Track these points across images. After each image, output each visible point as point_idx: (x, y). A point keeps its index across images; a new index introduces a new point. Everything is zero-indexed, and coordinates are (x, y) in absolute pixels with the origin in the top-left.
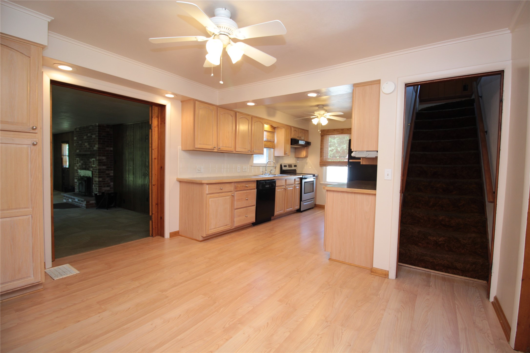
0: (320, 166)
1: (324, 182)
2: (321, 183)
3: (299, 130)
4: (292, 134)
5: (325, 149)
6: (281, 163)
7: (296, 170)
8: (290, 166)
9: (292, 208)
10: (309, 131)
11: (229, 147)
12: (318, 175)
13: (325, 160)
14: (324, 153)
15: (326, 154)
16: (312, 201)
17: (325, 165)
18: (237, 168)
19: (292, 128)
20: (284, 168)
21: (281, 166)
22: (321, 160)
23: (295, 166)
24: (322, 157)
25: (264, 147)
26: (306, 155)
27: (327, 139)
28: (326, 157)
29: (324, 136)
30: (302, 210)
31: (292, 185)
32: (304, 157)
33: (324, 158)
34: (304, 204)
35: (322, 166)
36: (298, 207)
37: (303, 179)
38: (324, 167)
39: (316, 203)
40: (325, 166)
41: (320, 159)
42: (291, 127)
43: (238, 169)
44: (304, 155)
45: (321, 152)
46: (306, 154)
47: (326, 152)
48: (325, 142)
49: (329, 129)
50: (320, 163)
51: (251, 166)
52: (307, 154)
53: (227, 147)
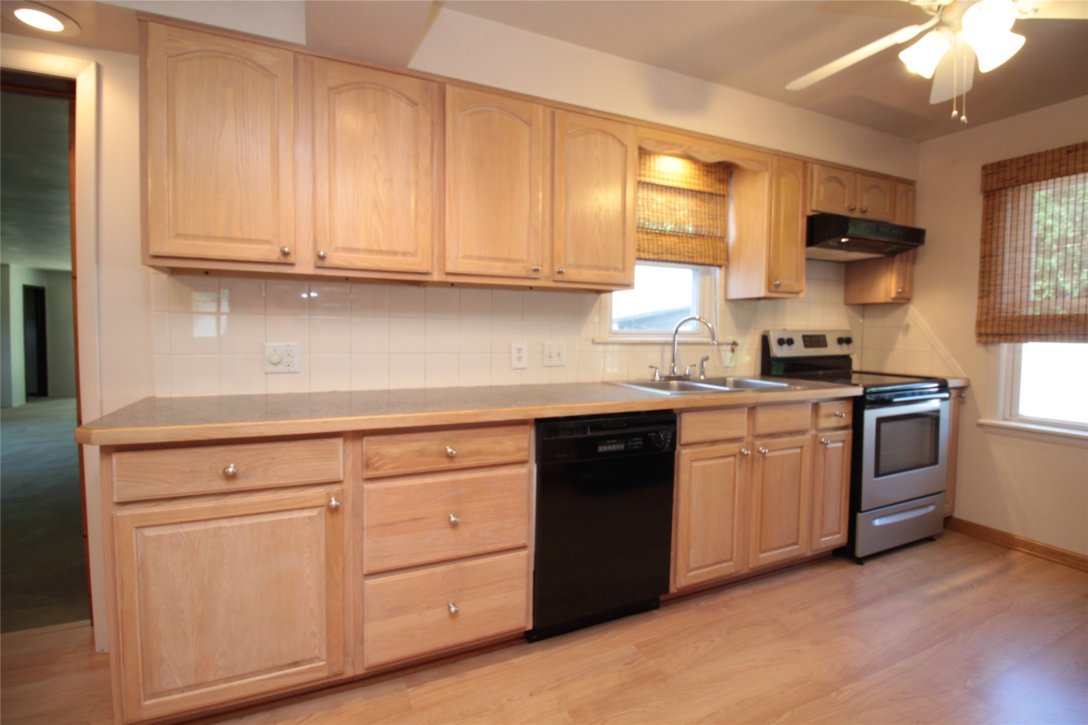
0: (979, 342)
1: (1005, 419)
2: (982, 421)
3: (859, 176)
4: (814, 196)
5: (1007, 256)
6: (767, 328)
7: (852, 356)
8: (813, 340)
9: (796, 544)
10: (917, 185)
11: (395, 253)
12: (968, 381)
13: (1010, 310)
14: (1006, 276)
15: (1018, 280)
16: (926, 506)
17: (1012, 334)
18: (510, 352)
19: (815, 167)
20: (778, 351)
21: (765, 340)
22: (987, 313)
23: (845, 341)
24: (988, 296)
25: (640, 259)
26: (898, 293)
27: (1022, 203)
28: (1018, 295)
29: (1003, 192)
30: (860, 552)
31: (802, 432)
32: (890, 300)
33: (1005, 300)
34: (877, 522)
35: (990, 339)
36: (838, 538)
37: (867, 406)
38: (1005, 347)
39: (953, 511)
40: (1012, 341)
41: (981, 307)
42: (805, 163)
43: (515, 354)
44: (887, 293)
45: (982, 273)
46: (903, 288)
47: (1019, 272)
48: (1008, 220)
49: (1035, 150)
50: (979, 324)
51: (594, 342)
52: (907, 289)
53: (381, 252)
